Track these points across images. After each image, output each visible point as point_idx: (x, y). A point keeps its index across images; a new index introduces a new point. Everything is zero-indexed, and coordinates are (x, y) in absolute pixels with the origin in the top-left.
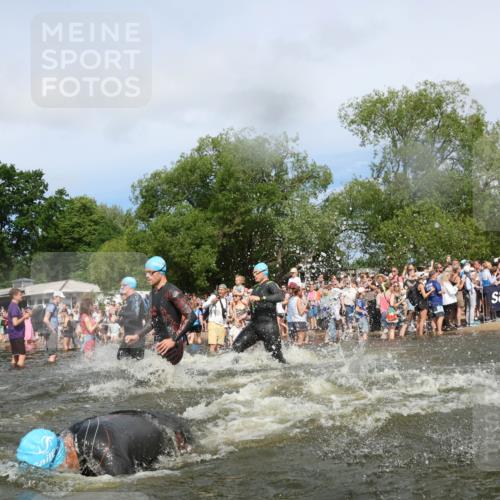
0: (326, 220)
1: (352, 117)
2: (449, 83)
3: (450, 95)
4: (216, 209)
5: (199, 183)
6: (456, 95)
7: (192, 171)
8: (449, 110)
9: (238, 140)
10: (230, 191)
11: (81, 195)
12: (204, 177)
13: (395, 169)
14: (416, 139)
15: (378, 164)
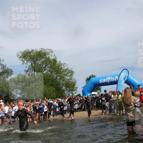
1: (21, 56)
2: (48, 49)
6: (50, 53)
8: (48, 57)
13: (32, 72)
14: (38, 64)
15: (27, 70)
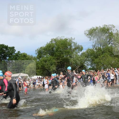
0: (82, 59)
1: (88, 34)
2: (110, 25)
3: (110, 28)
4: (56, 56)
5: (51, 50)
6: (112, 28)
7: (50, 47)
8: (110, 31)
9: (60, 39)
10: (59, 51)
11: (24, 53)
12: (53, 48)
13: (98, 46)
14: (103, 39)
15: (94, 45)
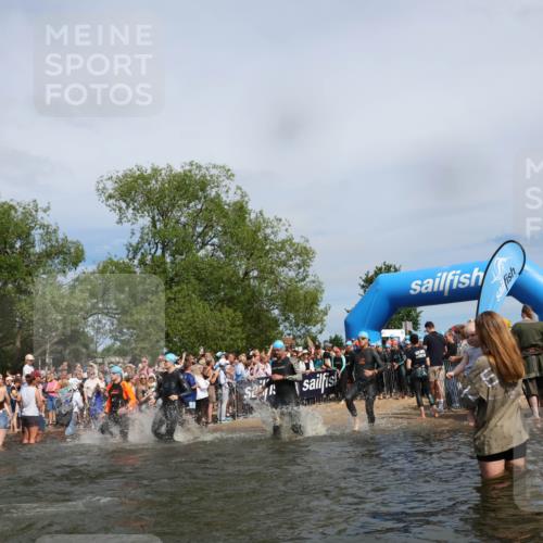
1: (111, 191)
2: (215, 167)
3: (215, 178)
6: (221, 179)
8: (213, 194)
13: (153, 252)
14: (177, 222)
15: (134, 244)
